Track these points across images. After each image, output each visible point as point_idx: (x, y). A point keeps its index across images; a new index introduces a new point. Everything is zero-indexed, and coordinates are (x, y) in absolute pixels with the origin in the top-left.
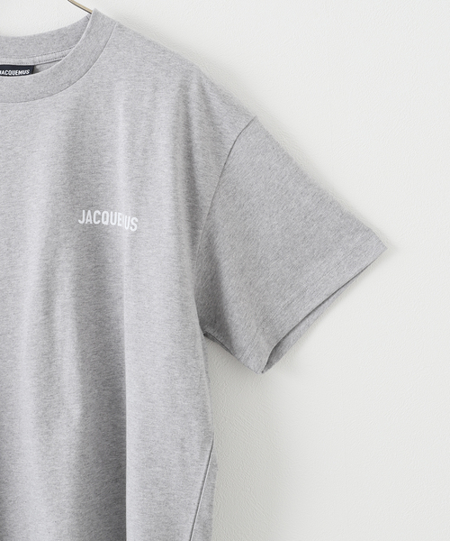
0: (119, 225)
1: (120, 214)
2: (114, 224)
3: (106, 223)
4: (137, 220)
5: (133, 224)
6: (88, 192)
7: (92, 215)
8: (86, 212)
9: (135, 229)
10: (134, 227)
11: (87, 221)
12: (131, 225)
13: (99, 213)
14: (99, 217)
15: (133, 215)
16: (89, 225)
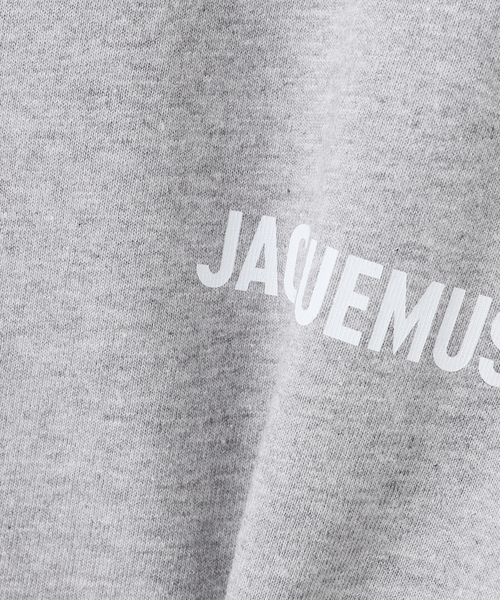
7: (282, 243)
8: (251, 223)
11: (249, 274)
12: (486, 348)
16: (257, 300)
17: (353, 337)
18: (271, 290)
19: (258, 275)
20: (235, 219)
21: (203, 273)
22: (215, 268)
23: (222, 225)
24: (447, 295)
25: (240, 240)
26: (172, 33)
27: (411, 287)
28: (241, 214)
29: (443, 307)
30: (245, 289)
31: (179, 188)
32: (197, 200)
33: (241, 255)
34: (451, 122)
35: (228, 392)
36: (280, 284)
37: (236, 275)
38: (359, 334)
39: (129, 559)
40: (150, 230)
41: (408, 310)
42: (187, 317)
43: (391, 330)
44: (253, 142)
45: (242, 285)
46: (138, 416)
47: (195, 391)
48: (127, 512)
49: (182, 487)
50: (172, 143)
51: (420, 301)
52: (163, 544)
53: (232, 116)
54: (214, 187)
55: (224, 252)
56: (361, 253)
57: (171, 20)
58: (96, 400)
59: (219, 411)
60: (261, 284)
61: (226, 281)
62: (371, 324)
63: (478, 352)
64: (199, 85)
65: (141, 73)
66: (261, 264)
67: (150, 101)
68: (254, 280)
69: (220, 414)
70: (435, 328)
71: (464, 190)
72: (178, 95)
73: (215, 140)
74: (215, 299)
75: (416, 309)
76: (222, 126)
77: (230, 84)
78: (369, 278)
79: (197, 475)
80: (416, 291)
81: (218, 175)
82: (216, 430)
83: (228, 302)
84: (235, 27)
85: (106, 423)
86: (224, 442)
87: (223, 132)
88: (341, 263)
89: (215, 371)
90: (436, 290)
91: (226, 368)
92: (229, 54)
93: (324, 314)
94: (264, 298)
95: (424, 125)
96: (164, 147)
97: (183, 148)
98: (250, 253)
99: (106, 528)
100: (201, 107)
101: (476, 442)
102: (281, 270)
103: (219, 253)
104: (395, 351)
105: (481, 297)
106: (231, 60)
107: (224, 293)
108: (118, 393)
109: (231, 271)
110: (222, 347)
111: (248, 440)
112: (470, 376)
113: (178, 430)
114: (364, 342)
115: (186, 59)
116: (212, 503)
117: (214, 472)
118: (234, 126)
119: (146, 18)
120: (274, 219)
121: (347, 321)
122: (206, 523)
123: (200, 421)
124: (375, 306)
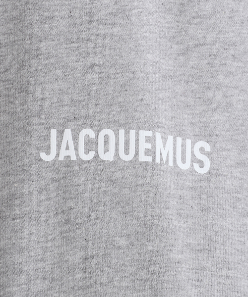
0: (143, 158)
1: (144, 134)
2: (130, 157)
3: (109, 157)
4: (208, 148)
5: (200, 156)
6: (64, 85)
7: (76, 139)
8: (61, 133)
9: (206, 168)
10: (201, 164)
11: (63, 153)
12: (194, 159)
13: (92, 135)
14: (92, 144)
15: (197, 137)
16: (68, 163)
17: (149, 159)
18: (74, 158)
19: (67, 153)
20: (54, 133)
21: (43, 156)
22: (48, 153)
23: (49, 136)
24: (175, 140)
25: (57, 141)
26: (15, 64)
27: (163, 138)
28: (56, 130)
29: (175, 144)
30: (63, 160)
31: (27, 124)
32: (35, 127)
33: (59, 146)
34: (157, 76)
35: (62, 201)
36: (77, 155)
37: (58, 155)
38: (151, 157)
39: (32, 273)
40: (18, 143)
41: (164, 147)
42: (39, 174)
43: (161, 154)
44: (56, 101)
45: (61, 158)
46: (26, 216)
47: (48, 203)
48: (28, 255)
49: (48, 241)
50: (22, 108)
51: (167, 143)
52: (44, 264)
53: (45, 92)
54: (42, 121)
55: (51, 146)
56: (143, 129)
57: (14, 59)
58: (8, 214)
59: (60, 209)
60: (69, 157)
61: (54, 157)
62: (155, 153)
63: (192, 161)
64: (29, 82)
65: (6, 83)
66: (67, 148)
67: (11, 93)
68: (66, 155)
69: (60, 210)
70: (175, 154)
71: (168, 100)
72: (21, 88)
73: (39, 103)
74: (50, 165)
75: (167, 146)
76: (41, 96)
77: (42, 80)
78: (149, 137)
79: (54, 235)
80: (164, 139)
81: (43, 116)
82: (59, 217)
83: (56, 166)
84: (40, 57)
85: (13, 222)
86: (63, 221)
87: (43, 99)
88: (137, 134)
89: (55, 194)
90: (170, 138)
91: (60, 192)
92: (40, 68)
93: (137, 154)
94: (71, 162)
95: (150, 78)
96: (19, 110)
97: (26, 109)
98: (62, 145)
99: (20, 263)
100: (31, 91)
101: (202, 196)
102: (76, 149)
103: (49, 147)
104: (164, 162)
105: (187, 140)
106: (41, 70)
107: (54, 162)
108: (16, 209)
109: (56, 153)
110: (56, 184)
111: (73, 218)
112: (192, 171)
113: (43, 219)
114: (154, 160)
115: (22, 73)
116: (62, 245)
117: (61, 233)
118: (47, 96)
119: (4, 60)
120: (70, 130)
121: (146, 154)
122: (61, 254)
123: (52, 214)
124: (154, 146)
